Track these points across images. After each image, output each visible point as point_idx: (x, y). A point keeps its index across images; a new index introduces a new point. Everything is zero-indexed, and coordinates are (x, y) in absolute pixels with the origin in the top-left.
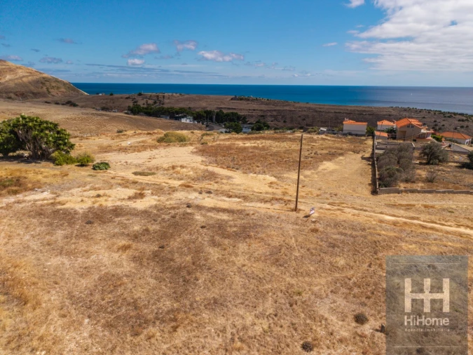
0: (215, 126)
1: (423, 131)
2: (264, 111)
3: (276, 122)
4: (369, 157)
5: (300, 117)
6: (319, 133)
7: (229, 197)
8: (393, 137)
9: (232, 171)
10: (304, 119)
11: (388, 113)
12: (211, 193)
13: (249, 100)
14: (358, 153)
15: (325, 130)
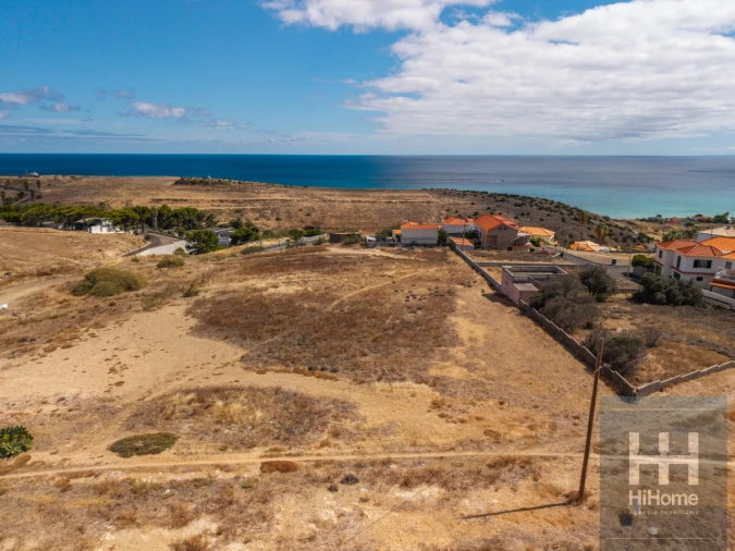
1: (519, 234)
2: (239, 203)
3: (265, 221)
4: (495, 294)
5: (300, 210)
6: (366, 245)
7: (407, 484)
8: (478, 245)
9: (328, 380)
10: (309, 215)
11: (425, 199)
12: (356, 481)
13: (207, 183)
14: (469, 286)
15: (374, 239)
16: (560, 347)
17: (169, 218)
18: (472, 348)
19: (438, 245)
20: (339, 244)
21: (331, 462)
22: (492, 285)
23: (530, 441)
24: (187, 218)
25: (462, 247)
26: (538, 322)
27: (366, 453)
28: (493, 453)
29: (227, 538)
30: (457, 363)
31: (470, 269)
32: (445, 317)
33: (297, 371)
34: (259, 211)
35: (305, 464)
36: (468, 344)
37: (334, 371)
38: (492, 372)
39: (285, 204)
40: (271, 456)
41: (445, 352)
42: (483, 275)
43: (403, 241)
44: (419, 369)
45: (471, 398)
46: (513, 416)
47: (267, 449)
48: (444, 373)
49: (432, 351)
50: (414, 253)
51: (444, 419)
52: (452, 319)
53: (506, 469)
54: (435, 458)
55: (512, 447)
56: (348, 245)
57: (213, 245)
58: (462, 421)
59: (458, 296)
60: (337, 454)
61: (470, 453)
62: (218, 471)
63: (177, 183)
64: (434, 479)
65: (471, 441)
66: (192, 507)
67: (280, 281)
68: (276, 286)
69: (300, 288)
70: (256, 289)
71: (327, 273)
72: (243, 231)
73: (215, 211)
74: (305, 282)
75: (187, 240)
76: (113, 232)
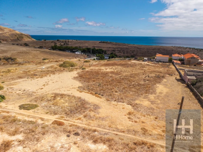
0: (91, 56)
1: (200, 61)
2: (114, 48)
4: (180, 79)
5: (131, 51)
6: (144, 61)
7: (95, 142)
8: (183, 63)
9: (99, 98)
10: (133, 52)
11: (171, 49)
12: (79, 135)
13: (107, 43)
14: (172, 76)
15: (147, 59)
16: (196, 101)
17: (95, 51)
18: (158, 96)
21: (76, 125)
22: (181, 76)
23: (159, 137)
24: (99, 51)
26: (192, 90)
27: (90, 126)
28: (140, 138)
29: (20, 144)
30: (149, 100)
31: (176, 70)
32: (156, 84)
33: (91, 93)
35: (67, 124)
36: (158, 94)
37: (102, 95)
38: (161, 106)
39: (127, 49)
40: (59, 119)
41: (147, 95)
42: (179, 73)
43: (157, 60)
44: (132, 100)
45: (144, 113)
46: (158, 124)
47: (60, 116)
48: (141, 103)
49: (142, 95)
50: (158, 64)
51: (129, 119)
52: (158, 85)
53: (141, 147)
54: (114, 134)
55: (150, 137)
57: (103, 58)
58: (136, 122)
59: (165, 78)
60: (80, 123)
61: (130, 135)
62: (40, 120)
63: (100, 43)
64: (107, 143)
65: (134, 130)
66: (22, 129)
67: (109, 68)
68: (106, 69)
69: (113, 70)
70: (100, 69)
71: (125, 67)
72: (112, 55)
73: (107, 50)
74: (116, 69)
75: (97, 57)
76: (81, 54)
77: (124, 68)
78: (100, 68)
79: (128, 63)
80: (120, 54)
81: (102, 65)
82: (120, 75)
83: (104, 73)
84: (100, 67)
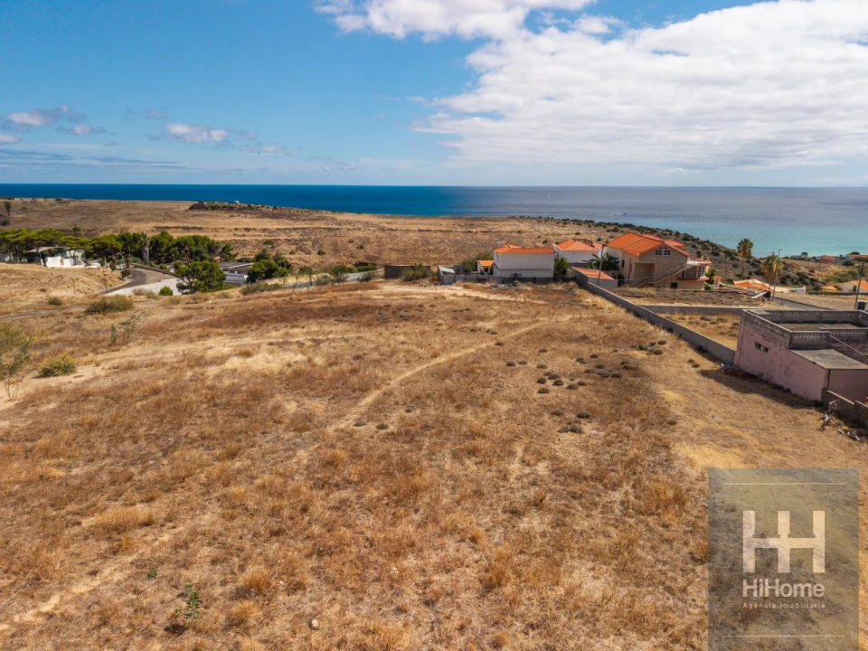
0: (150, 274)
1: (691, 262)
2: (271, 232)
3: (303, 255)
5: (351, 242)
6: (439, 279)
8: (622, 280)
10: (361, 247)
11: (515, 228)
13: (231, 209)
14: (657, 353)
15: (452, 271)
17: (169, 248)
19: (555, 279)
20: (396, 281)
22: (702, 348)
24: (194, 249)
25: (598, 281)
34: (296, 242)
39: (332, 233)
43: (497, 273)
50: (520, 292)
56: (410, 280)
57: (216, 283)
63: (192, 208)
67: (264, 341)
68: (247, 354)
69: (300, 357)
70: (200, 362)
71: (369, 325)
72: (267, 265)
73: (236, 241)
74: (317, 343)
75: (182, 277)
76: (82, 266)
77: (368, 334)
78: (197, 347)
79: (368, 299)
80: (300, 259)
81: (211, 324)
82: (370, 399)
83: (232, 390)
84: (200, 337)
